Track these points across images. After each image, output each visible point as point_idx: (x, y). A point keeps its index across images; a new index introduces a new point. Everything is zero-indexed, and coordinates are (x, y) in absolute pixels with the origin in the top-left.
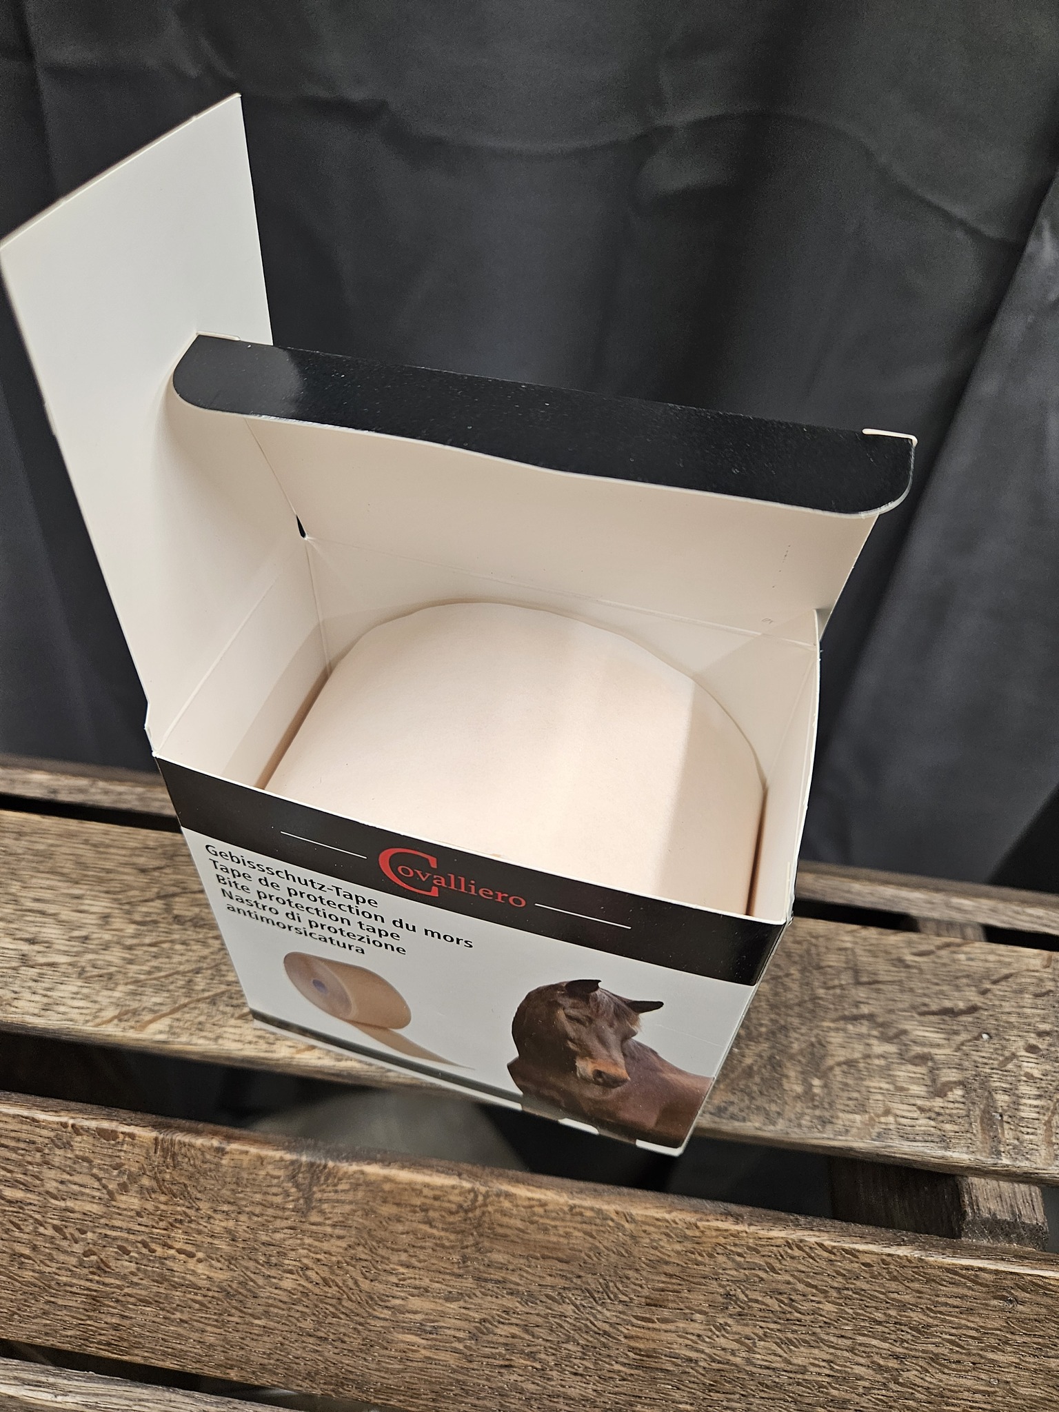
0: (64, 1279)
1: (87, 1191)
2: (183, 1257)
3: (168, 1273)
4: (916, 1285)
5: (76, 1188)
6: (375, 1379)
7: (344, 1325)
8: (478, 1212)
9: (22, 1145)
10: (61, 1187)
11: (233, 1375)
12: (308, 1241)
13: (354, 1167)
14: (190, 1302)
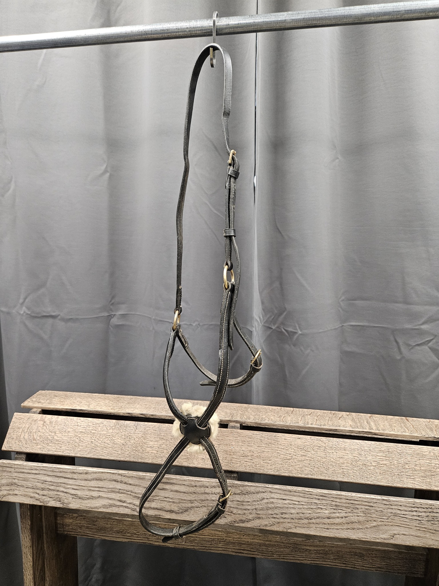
0: (98, 445)
1: (104, 430)
2: (117, 439)
3: (114, 442)
4: (220, 433)
5: (103, 430)
6: (144, 457)
7: (139, 448)
8: (160, 428)
9: (96, 424)
10: (101, 430)
11: (122, 459)
12: (136, 434)
13: (144, 423)
14: (117, 447)
